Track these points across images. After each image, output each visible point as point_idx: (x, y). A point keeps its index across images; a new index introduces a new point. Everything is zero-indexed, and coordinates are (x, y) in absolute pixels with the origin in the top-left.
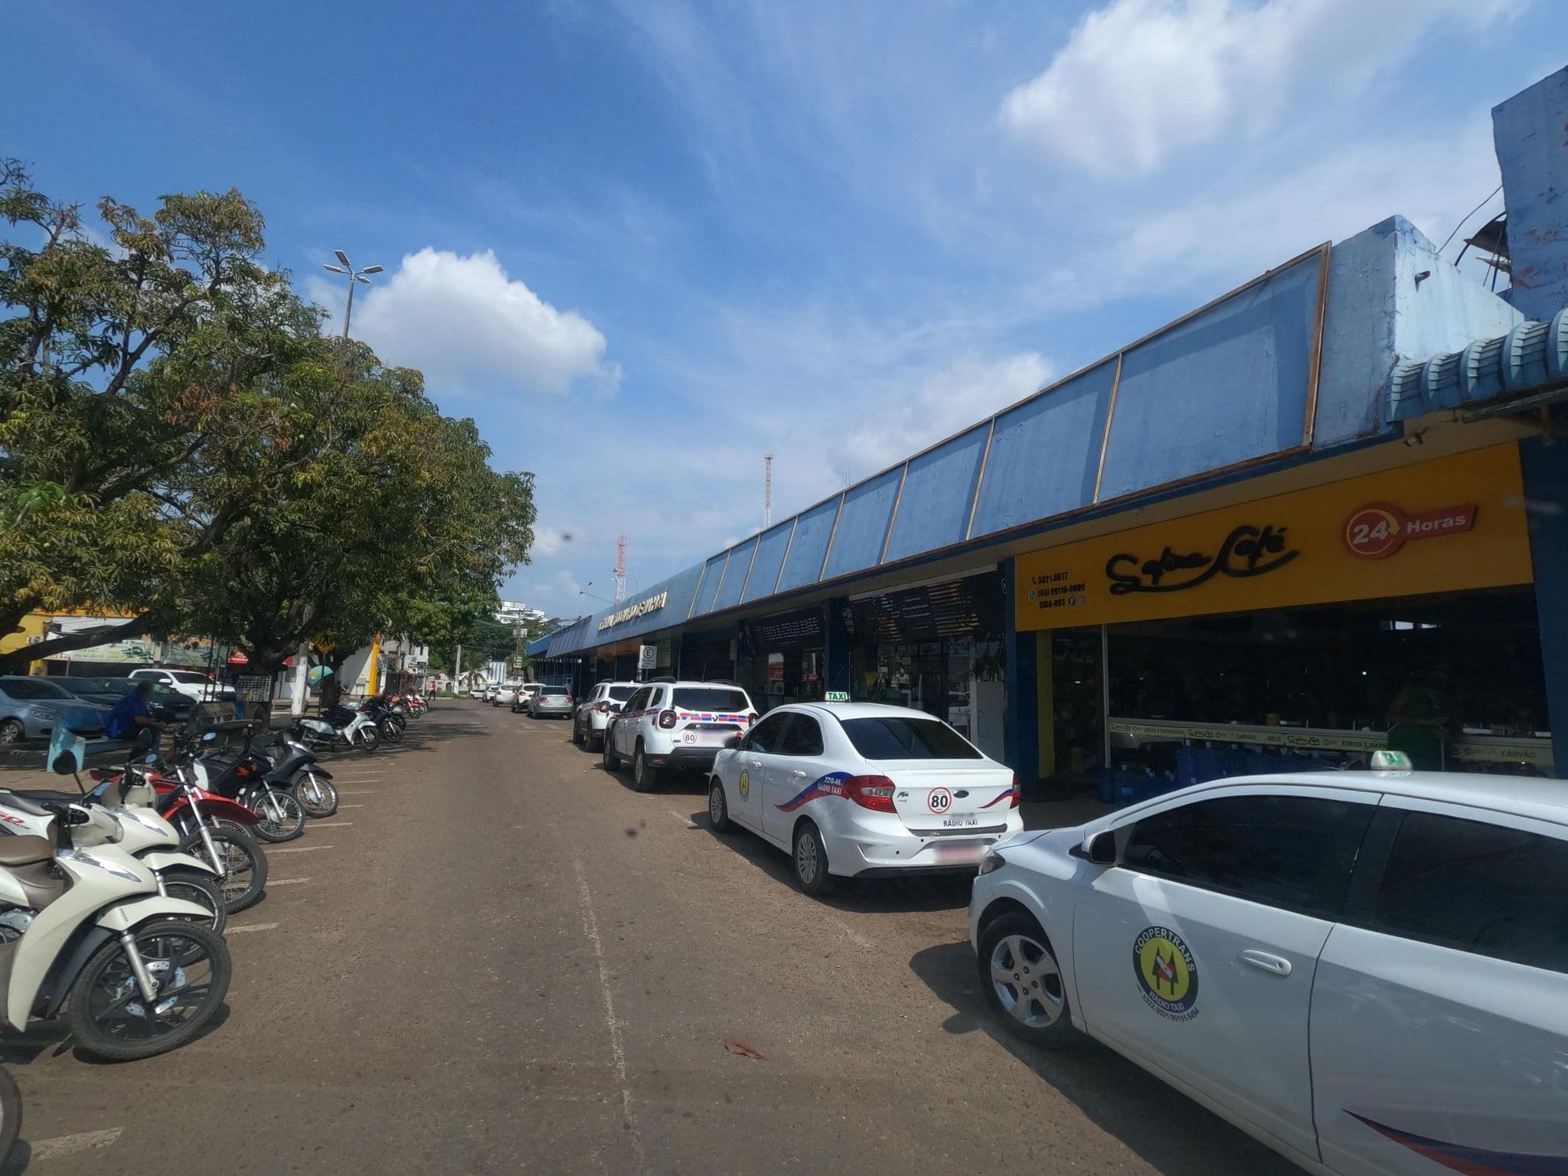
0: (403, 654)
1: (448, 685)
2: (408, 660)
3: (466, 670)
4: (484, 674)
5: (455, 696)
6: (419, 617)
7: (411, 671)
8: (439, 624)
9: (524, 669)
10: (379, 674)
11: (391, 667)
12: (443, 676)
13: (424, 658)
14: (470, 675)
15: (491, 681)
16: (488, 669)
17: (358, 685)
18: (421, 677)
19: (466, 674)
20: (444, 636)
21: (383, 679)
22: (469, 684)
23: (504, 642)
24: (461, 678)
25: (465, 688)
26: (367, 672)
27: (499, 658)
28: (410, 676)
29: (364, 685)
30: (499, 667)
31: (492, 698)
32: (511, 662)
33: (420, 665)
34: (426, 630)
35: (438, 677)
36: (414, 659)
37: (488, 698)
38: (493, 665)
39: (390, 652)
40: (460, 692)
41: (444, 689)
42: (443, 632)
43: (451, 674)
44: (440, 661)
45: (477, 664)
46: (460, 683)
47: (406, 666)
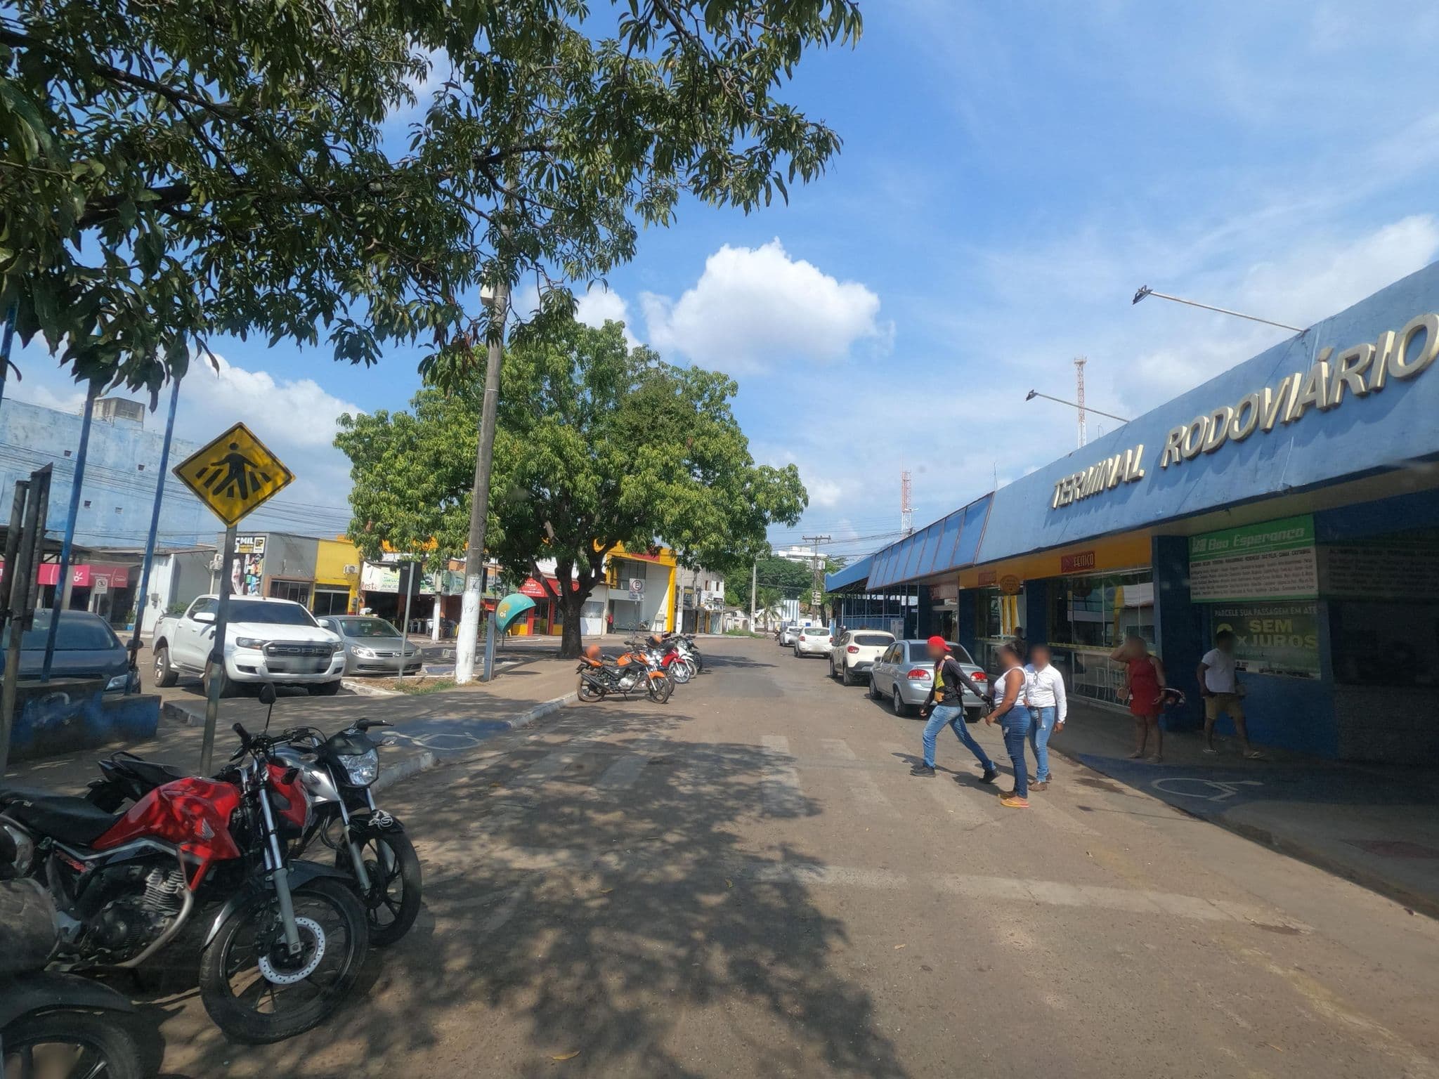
0: (699, 590)
1: (745, 622)
2: (704, 596)
3: (762, 608)
4: (779, 611)
5: (752, 635)
6: (676, 511)
7: (707, 608)
8: (708, 524)
9: (822, 607)
10: (676, 610)
11: (687, 602)
12: (739, 613)
13: (721, 594)
14: (766, 612)
15: (787, 619)
16: (783, 607)
17: (657, 621)
18: (718, 614)
19: (762, 611)
20: (717, 544)
21: (680, 615)
22: (765, 622)
23: (796, 581)
24: (757, 615)
25: (761, 625)
26: (665, 608)
27: (791, 595)
28: (707, 613)
29: (662, 622)
30: (794, 604)
31: (791, 642)
32: (807, 600)
33: (716, 601)
34: (687, 534)
35: (734, 614)
36: (711, 595)
37: (787, 642)
38: (787, 602)
39: (685, 588)
40: (757, 630)
41: (741, 627)
42: (714, 537)
43: (747, 611)
44: (736, 599)
45: (771, 602)
46: (756, 620)
47: (702, 603)
